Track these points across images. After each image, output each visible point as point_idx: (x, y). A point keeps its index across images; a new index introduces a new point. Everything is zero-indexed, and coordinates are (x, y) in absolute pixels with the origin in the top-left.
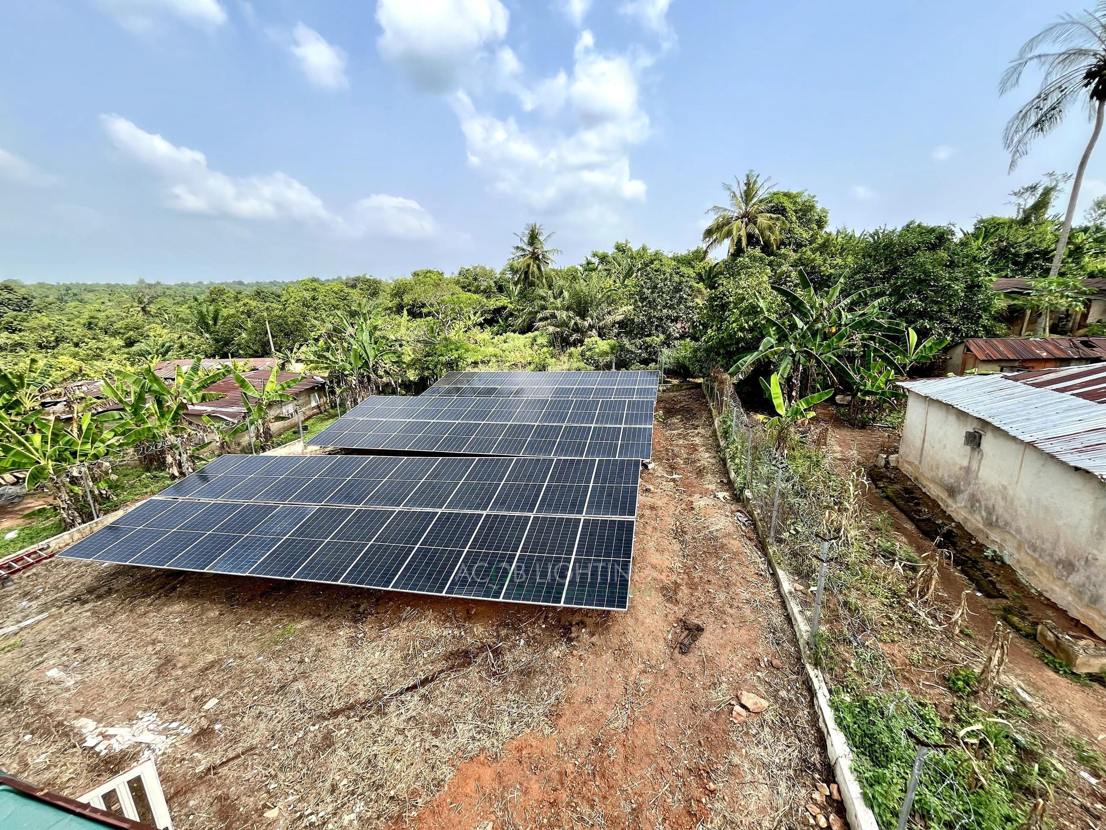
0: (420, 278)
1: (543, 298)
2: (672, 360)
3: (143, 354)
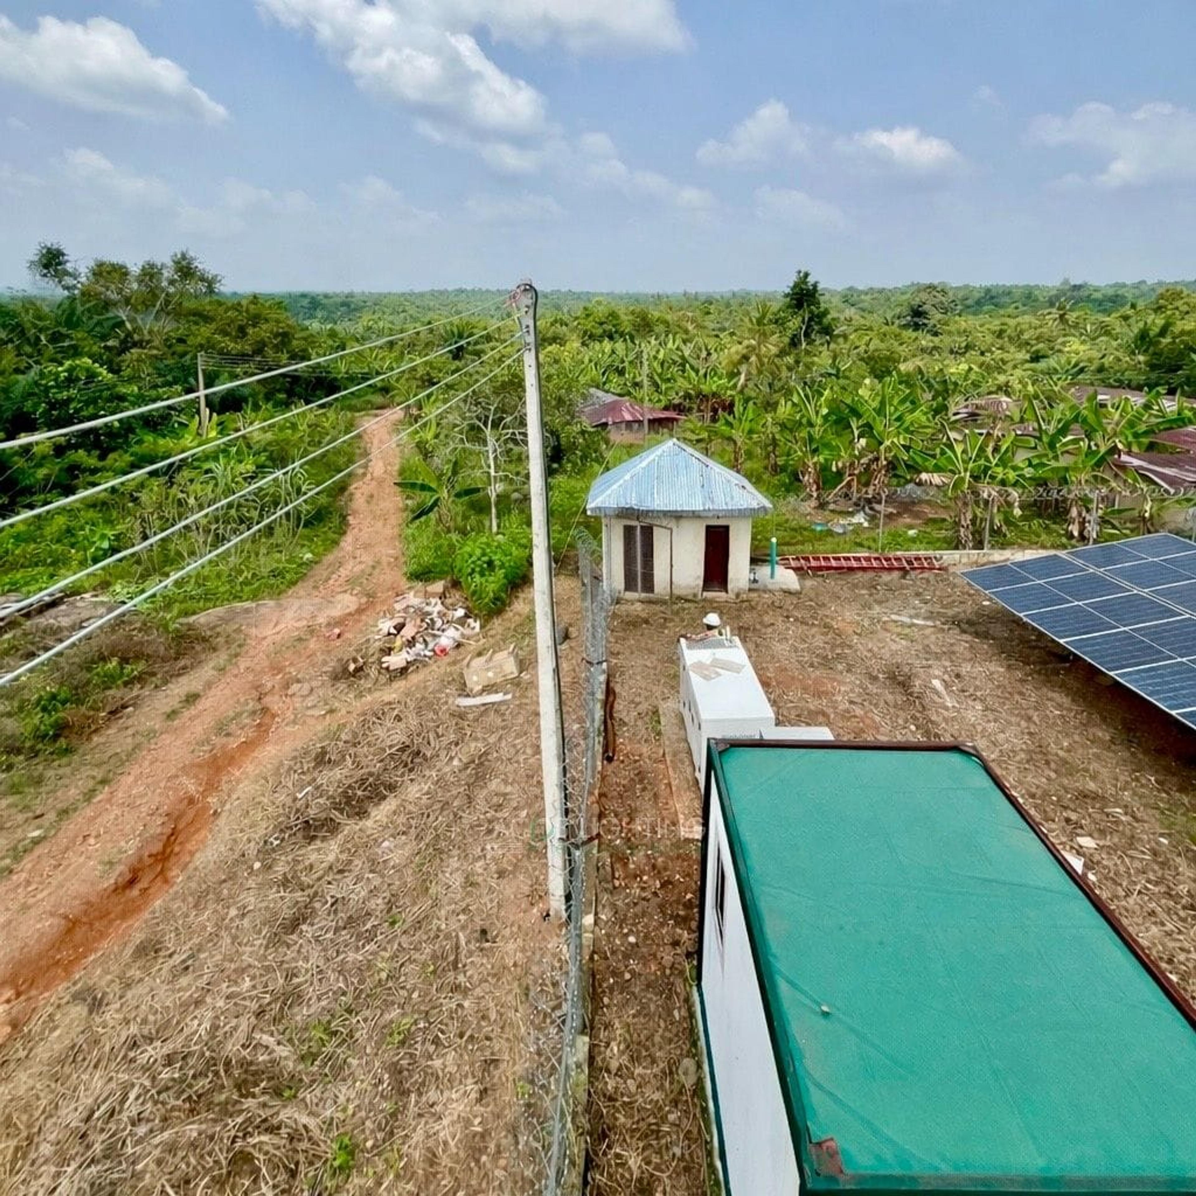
3: (1050, 372)
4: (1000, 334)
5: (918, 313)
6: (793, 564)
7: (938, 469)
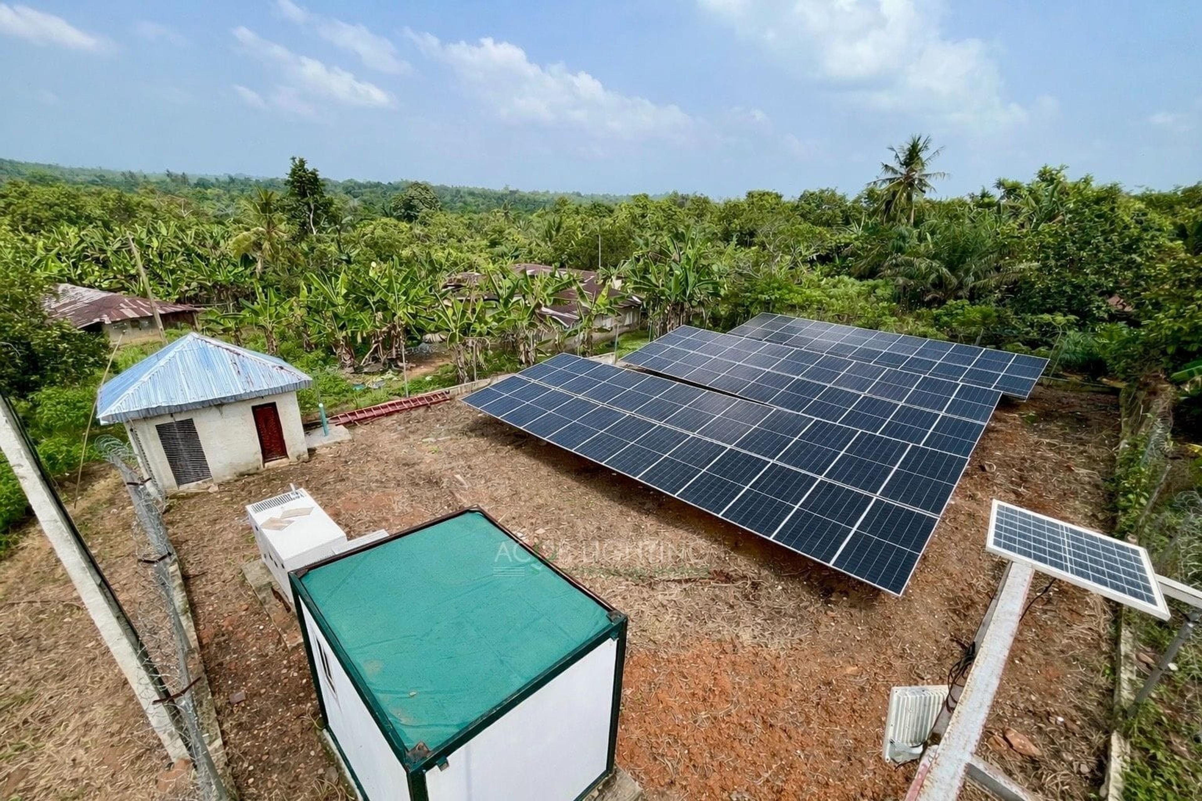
0: (755, 199)
1: (903, 238)
2: (1079, 349)
4: (469, 226)
5: (409, 206)
6: (343, 420)
7: (438, 330)
